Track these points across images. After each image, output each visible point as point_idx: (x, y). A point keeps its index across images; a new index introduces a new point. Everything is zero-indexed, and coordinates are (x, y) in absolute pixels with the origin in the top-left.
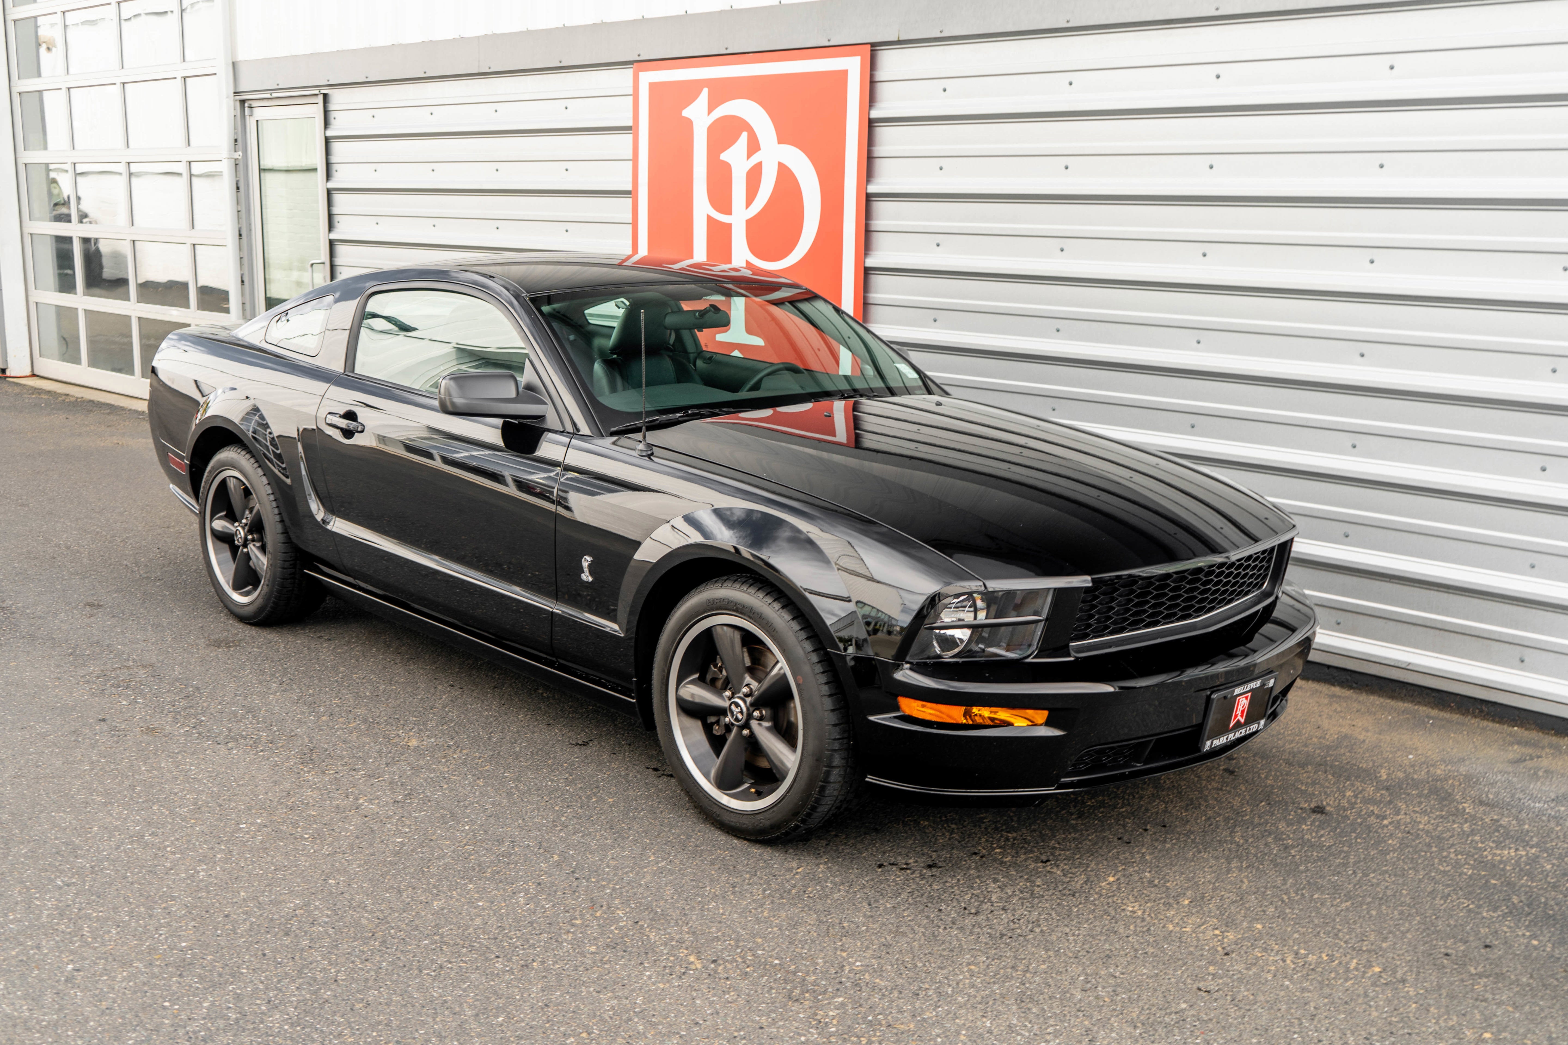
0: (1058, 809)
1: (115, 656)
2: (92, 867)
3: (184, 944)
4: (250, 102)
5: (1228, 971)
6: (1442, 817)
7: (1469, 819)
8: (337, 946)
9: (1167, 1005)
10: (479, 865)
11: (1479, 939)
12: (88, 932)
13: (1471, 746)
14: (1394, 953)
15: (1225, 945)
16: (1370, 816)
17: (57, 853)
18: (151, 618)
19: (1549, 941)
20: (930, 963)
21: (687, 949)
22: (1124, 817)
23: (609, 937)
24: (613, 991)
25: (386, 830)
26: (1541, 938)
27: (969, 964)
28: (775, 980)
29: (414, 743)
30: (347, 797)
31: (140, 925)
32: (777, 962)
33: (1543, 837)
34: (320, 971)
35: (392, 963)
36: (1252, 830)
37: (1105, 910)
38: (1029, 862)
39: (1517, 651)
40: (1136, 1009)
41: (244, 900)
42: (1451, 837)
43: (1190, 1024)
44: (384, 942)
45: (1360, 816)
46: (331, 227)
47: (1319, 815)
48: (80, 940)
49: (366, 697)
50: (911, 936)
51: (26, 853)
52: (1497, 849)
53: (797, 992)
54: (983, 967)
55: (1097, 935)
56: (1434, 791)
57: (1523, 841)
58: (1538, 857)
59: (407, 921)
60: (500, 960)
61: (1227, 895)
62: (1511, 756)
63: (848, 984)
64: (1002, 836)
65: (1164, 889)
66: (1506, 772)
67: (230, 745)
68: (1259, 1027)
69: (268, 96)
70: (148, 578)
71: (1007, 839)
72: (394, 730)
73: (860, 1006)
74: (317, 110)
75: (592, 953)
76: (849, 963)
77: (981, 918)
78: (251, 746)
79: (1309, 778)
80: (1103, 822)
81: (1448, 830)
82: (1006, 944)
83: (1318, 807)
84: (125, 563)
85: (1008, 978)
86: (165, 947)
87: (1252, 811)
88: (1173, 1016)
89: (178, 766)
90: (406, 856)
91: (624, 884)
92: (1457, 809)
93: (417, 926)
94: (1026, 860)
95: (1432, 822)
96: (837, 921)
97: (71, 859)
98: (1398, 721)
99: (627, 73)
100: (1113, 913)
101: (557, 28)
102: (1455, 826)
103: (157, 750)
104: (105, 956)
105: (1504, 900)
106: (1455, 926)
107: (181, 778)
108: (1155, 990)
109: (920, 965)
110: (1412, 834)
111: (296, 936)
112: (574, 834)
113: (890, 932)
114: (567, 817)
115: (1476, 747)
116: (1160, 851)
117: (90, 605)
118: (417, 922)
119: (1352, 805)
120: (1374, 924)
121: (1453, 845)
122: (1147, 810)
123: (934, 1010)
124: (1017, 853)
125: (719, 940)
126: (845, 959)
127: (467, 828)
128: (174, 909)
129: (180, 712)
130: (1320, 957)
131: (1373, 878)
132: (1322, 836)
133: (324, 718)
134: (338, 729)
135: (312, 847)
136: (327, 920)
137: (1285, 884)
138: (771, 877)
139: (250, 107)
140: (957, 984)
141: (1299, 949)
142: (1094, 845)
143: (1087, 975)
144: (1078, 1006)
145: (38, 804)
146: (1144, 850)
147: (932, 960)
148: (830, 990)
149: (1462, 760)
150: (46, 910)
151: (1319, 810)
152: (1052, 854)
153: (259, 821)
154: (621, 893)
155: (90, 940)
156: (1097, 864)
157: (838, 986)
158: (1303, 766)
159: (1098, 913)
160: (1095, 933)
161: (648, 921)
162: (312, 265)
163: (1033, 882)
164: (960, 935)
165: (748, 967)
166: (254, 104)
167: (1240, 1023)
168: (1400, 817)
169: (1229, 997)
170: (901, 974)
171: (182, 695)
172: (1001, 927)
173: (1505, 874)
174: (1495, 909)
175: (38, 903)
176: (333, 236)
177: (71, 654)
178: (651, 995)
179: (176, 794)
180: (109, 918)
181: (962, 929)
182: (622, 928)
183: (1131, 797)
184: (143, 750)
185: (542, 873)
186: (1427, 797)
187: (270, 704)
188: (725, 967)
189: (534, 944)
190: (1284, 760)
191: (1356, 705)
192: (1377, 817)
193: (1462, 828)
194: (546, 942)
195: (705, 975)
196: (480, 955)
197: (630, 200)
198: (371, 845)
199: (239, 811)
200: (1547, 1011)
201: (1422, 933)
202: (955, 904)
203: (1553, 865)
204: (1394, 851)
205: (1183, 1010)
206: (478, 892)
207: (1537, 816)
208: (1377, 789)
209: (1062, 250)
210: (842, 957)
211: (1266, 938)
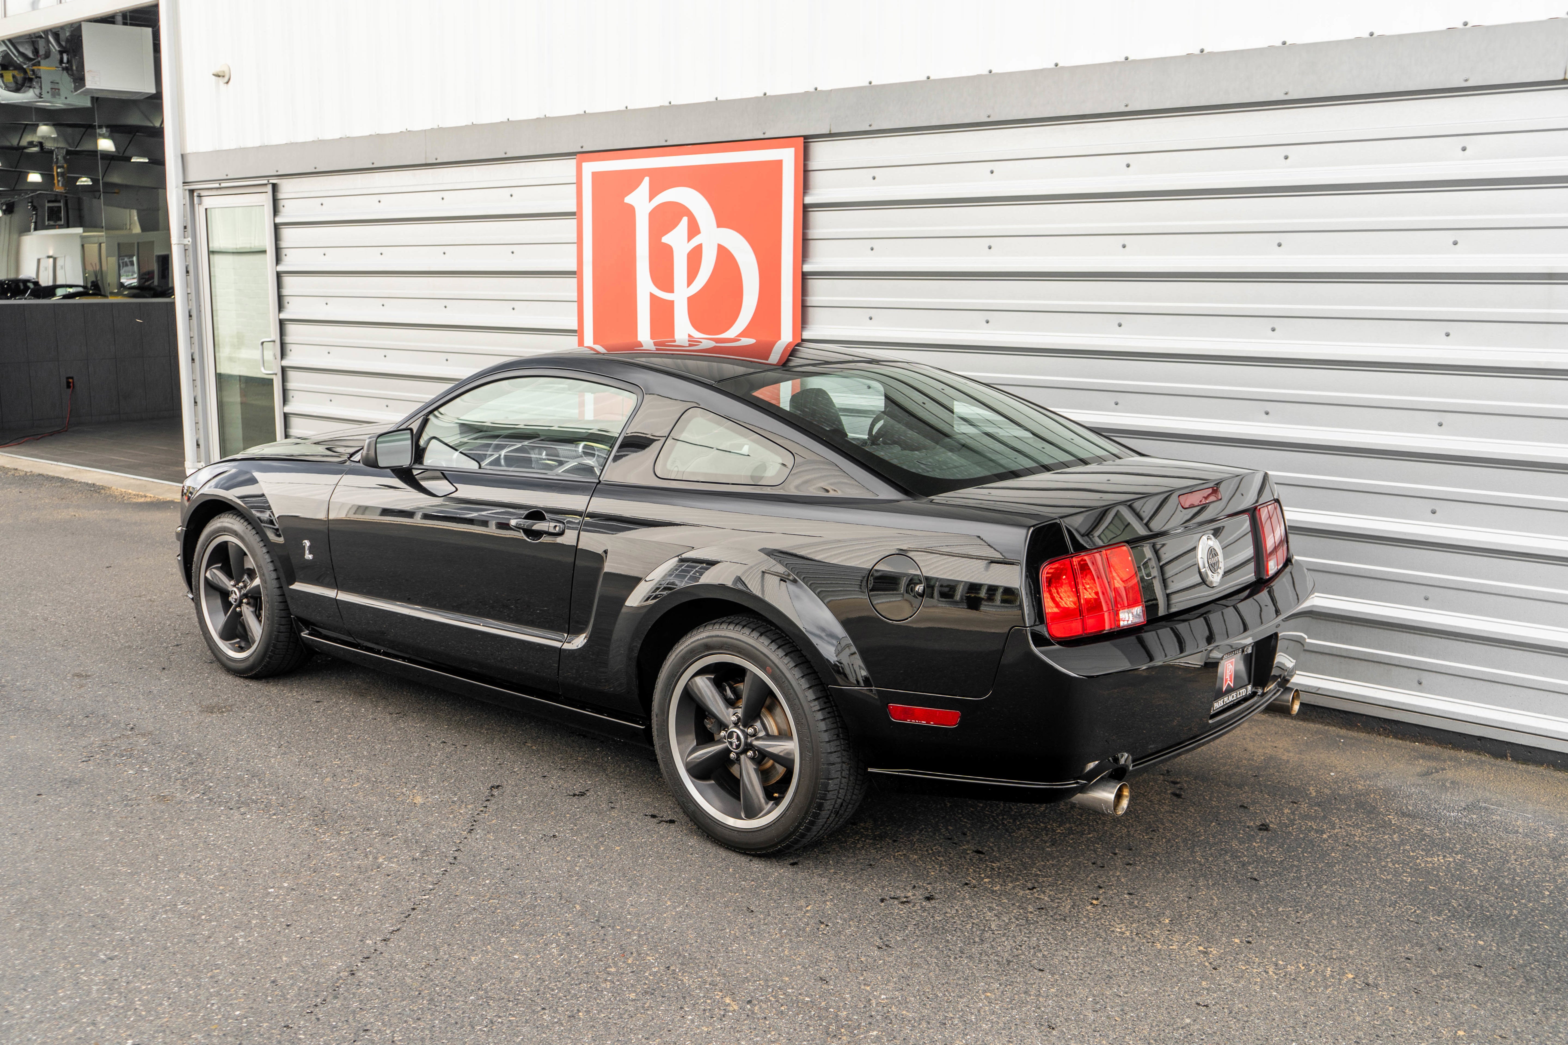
0: (1032, 838)
1: (113, 725)
2: (131, 939)
3: (237, 1013)
4: (199, 192)
5: (1220, 985)
6: (1373, 829)
7: (1397, 830)
8: (387, 1006)
9: (1172, 1021)
10: (507, 919)
11: (1433, 942)
12: (141, 1005)
13: (1382, 762)
14: (1362, 960)
15: (1212, 960)
16: (1309, 831)
17: (94, 926)
18: (141, 687)
19: (1493, 940)
20: (949, 993)
21: (721, 991)
22: (1093, 843)
23: (645, 984)
24: (661, 1036)
25: (410, 887)
26: (1485, 938)
27: (985, 992)
28: (811, 1017)
29: (419, 800)
30: (366, 856)
31: (190, 996)
32: (807, 999)
33: (1464, 844)
34: (376, 1033)
35: (444, 1021)
36: (1210, 849)
37: (1096, 933)
38: (1017, 890)
39: (1415, 675)
40: (1146, 1027)
41: (287, 965)
42: (1385, 848)
43: (1198, 1038)
44: (432, 1000)
45: (1301, 832)
46: (281, 307)
47: (1265, 833)
48: (134, 1014)
49: (364, 756)
50: (926, 967)
51: (63, 927)
52: (1427, 857)
53: (833, 1027)
54: (998, 993)
55: (1095, 957)
56: (1360, 805)
57: (1448, 848)
58: (1464, 863)
59: (449, 978)
60: (547, 1012)
61: (1202, 913)
62: (1418, 769)
63: (878, 1017)
64: (987, 866)
65: (1145, 910)
66: (1418, 785)
67: (242, 810)
68: (1259, 1037)
69: (217, 185)
70: (129, 647)
71: (993, 869)
72: (398, 789)
73: (894, 1038)
74: (266, 199)
75: (633, 1000)
76: (875, 997)
77: (986, 946)
78: (263, 810)
79: (1248, 798)
80: (1075, 848)
81: (1381, 841)
82: (1014, 970)
83: (1263, 825)
84: (104, 633)
85: (1023, 1003)
86: (220, 1017)
87: (1205, 832)
88: (1181, 1031)
89: (195, 834)
90: (435, 913)
91: (648, 931)
92: (1384, 821)
93: (460, 982)
94: (1014, 888)
95: (1366, 834)
96: (855, 956)
97: (109, 932)
98: (1313, 741)
99: (572, 163)
100: (1104, 935)
101: (502, 122)
102: (1386, 837)
103: (172, 818)
104: (162, 1029)
105: (1445, 904)
106: (1409, 931)
107: (201, 845)
108: (1159, 1007)
109: (940, 995)
110: (1350, 846)
111: (345, 999)
112: (590, 883)
113: (906, 964)
114: (580, 867)
115: (1386, 763)
116: (1133, 873)
117: (79, 675)
118: (459, 978)
119: (1292, 822)
120: (1337, 933)
121: (1388, 855)
122: (1112, 835)
123: (963, 1038)
124: (1004, 882)
125: (749, 981)
126: (870, 993)
127: (488, 882)
128: (220, 978)
129: (187, 779)
130: (1298, 967)
131: (1326, 889)
132: (1273, 852)
133: (328, 779)
134: (343, 790)
135: (343, 908)
136: (372, 980)
137: (1251, 899)
138: (784, 917)
139: (199, 196)
140: (979, 1011)
141: (1277, 960)
142: (1072, 870)
143: (1094, 995)
144: (1093, 1026)
145: (65, 878)
146: (1118, 874)
147: (950, 989)
148: (863, 1024)
149: (1377, 775)
150: (94, 985)
151: (1264, 827)
152: (1037, 881)
153: (286, 885)
154: (647, 939)
155: (144, 1013)
156: (1079, 889)
157: (870, 1020)
158: (1240, 786)
159: (1091, 936)
160: (1092, 955)
161: (679, 966)
162: (262, 343)
163: (1025, 909)
164: (971, 964)
165: (782, 1005)
166: (203, 193)
167: (1241, 1035)
168: (1336, 831)
169: (1226, 1010)
170: (925, 1005)
171: (186, 762)
172: (1006, 954)
173: (1440, 880)
174: (1439, 915)
175: (85, 978)
176: (283, 316)
177: (69, 725)
178: (697, 1039)
179: (199, 861)
180: (158, 990)
181: (971, 957)
182: (655, 974)
183: (1095, 823)
184: (159, 818)
185: (569, 923)
186: (1355, 811)
187: (273, 767)
188: (761, 1007)
189: (576, 995)
190: (1222, 782)
191: (1273, 728)
192: (1317, 831)
193: (1392, 839)
194: (586, 992)
195: (743, 1017)
196: (527, 1008)
197: (575, 280)
198: (399, 903)
199: (265, 875)
200: (1506, 1006)
201: (1381, 939)
202: (959, 934)
203: (1479, 869)
204: (1339, 863)
205: (1188, 1025)
206: (512, 945)
207: (1454, 824)
208: (1311, 806)
209: (987, 322)
210: (867, 991)
211: (1245, 951)
